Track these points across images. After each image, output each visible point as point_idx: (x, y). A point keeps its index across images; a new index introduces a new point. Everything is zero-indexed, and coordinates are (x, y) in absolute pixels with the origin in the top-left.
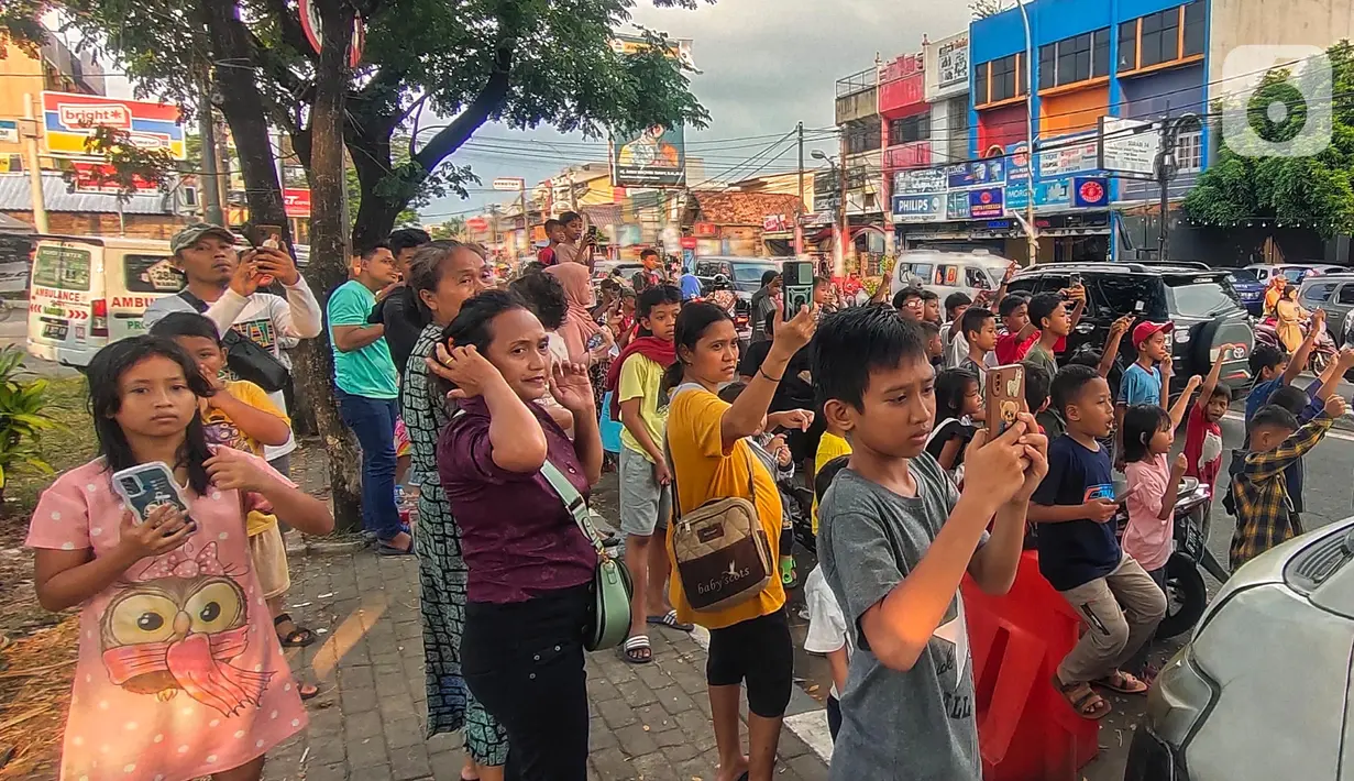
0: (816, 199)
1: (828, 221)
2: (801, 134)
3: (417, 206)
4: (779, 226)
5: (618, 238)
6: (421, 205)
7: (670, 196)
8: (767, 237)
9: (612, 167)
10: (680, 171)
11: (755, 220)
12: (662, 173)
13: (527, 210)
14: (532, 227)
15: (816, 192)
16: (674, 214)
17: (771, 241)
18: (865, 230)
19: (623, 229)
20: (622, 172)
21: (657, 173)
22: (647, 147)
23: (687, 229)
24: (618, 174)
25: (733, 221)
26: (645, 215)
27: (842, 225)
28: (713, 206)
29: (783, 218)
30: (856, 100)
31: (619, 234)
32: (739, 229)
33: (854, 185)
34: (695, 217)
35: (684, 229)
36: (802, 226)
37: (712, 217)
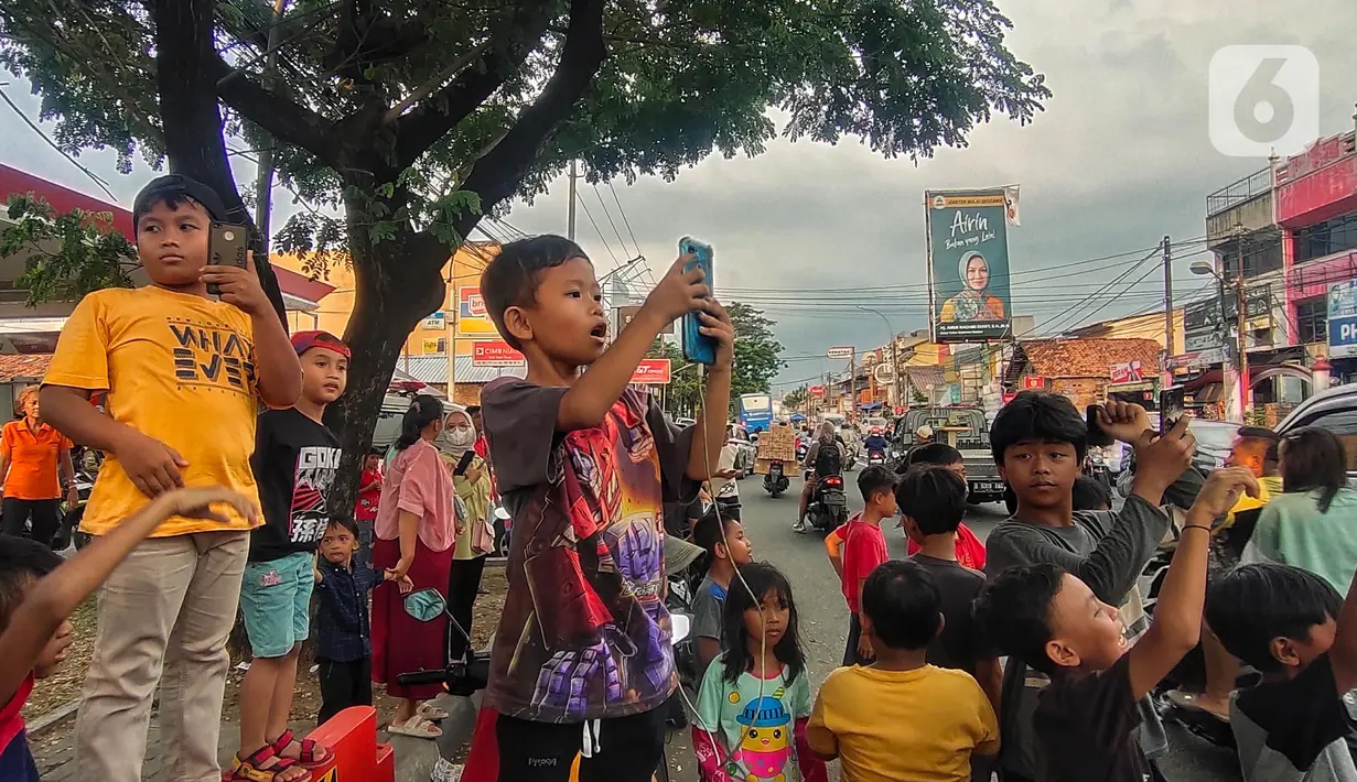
0: (1187, 337)
1: (1216, 361)
2: (1167, 252)
3: (768, 376)
4: (1129, 376)
5: (938, 398)
6: (771, 375)
7: (994, 350)
8: (1112, 390)
9: (931, 324)
10: (1005, 324)
11: (1097, 369)
12: (986, 326)
13: (856, 375)
14: (859, 391)
15: (1186, 328)
16: (998, 367)
17: (1115, 394)
18: (1269, 373)
19: (944, 388)
20: (943, 328)
21: (979, 327)
22: (970, 300)
23: (1010, 385)
24: (938, 331)
25: (1069, 372)
26: (966, 370)
27: (1240, 364)
28: (1046, 357)
29: (1137, 365)
30: (1239, 213)
31: (938, 394)
32: (1077, 382)
33: (1252, 312)
34: (1021, 369)
35: (1006, 385)
36: (1171, 370)
37: (1043, 370)
